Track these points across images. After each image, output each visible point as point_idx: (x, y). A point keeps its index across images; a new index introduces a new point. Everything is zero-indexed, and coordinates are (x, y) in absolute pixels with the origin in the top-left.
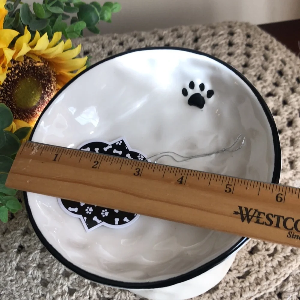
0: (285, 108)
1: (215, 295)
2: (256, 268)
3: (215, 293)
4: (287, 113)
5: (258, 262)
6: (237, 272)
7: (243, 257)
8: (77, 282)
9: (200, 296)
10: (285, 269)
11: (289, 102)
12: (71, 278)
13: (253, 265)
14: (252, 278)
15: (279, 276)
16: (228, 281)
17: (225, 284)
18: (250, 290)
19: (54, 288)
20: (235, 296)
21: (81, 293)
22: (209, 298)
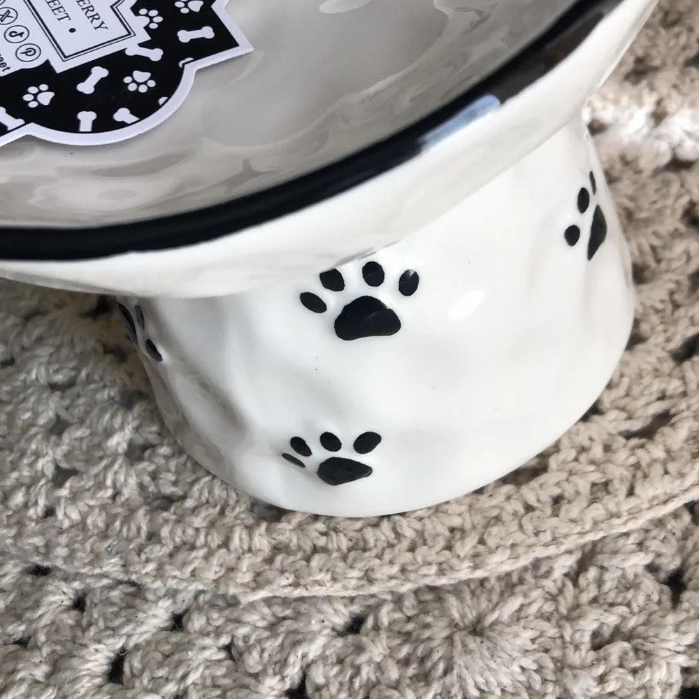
1: (533, 490)
3: (534, 484)
6: (624, 415)
7: (649, 368)
8: (84, 447)
9: (480, 491)
12: (66, 438)
13: (684, 394)
16: (586, 443)
17: (573, 454)
18: (666, 473)
19: (12, 462)
20: (608, 493)
21: (89, 479)
22: (508, 498)
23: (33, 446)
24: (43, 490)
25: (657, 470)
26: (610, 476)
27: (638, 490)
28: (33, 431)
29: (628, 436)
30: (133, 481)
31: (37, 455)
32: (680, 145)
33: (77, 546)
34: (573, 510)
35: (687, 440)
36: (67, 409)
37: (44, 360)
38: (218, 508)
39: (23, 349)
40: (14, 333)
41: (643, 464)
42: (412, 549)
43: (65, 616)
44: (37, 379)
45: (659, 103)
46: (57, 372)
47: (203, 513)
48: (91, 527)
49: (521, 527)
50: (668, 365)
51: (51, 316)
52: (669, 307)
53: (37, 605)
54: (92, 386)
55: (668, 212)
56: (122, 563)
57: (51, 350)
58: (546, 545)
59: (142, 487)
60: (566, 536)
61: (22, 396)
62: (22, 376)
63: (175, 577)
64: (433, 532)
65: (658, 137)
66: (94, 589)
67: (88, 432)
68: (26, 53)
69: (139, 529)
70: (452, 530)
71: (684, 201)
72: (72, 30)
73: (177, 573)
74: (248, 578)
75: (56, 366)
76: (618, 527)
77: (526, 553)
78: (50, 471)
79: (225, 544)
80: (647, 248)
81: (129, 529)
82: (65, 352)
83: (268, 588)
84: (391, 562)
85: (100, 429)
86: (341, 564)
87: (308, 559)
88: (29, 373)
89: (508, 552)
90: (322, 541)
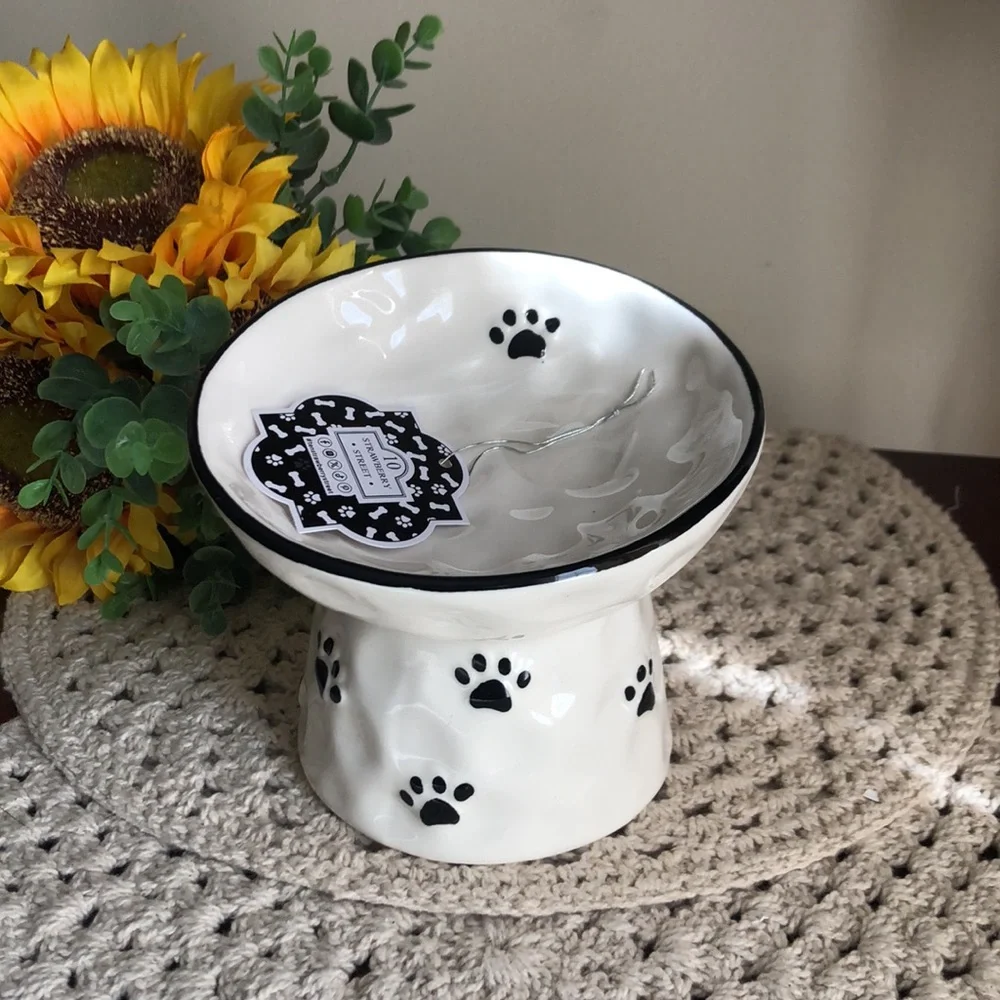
0: (880, 589)
1: (567, 869)
2: (693, 841)
3: (568, 866)
4: (881, 599)
5: (701, 832)
6: (642, 840)
7: (667, 815)
8: (231, 776)
9: (529, 863)
10: (767, 859)
11: (893, 580)
12: (218, 767)
13: (686, 836)
14: (674, 859)
15: (745, 869)
16: (610, 849)
17: (600, 854)
18: (660, 877)
19: (170, 773)
20: (617, 881)
21: (232, 797)
22: (547, 872)
23: (191, 765)
24: (194, 797)
25: (655, 874)
26: (620, 872)
27: (637, 883)
28: (192, 755)
29: (640, 852)
30: (266, 806)
31: (193, 772)
32: (729, 685)
33: (213, 838)
34: (590, 887)
35: (680, 864)
36: (222, 748)
37: (210, 711)
38: (330, 836)
39: (192, 700)
40: (188, 687)
41: (645, 871)
42: (471, 888)
43: (191, 885)
44: (200, 723)
45: (722, 656)
46: (218, 721)
47: (318, 837)
48: (226, 829)
49: (551, 890)
50: (680, 816)
51: (220, 683)
52: (691, 782)
53: (169, 873)
54: (246, 737)
55: (707, 724)
56: (247, 856)
57: (216, 706)
58: (566, 904)
59: (272, 812)
60: (581, 901)
61: (186, 731)
62: (189, 718)
63: (288, 871)
64: (488, 880)
65: (716, 677)
66: (217, 872)
67: (237, 767)
68: (344, 487)
69: (264, 839)
70: (503, 884)
71: (722, 720)
72: (371, 484)
73: (291, 869)
74: (345, 882)
75: (219, 717)
76: (619, 903)
77: (551, 905)
78: (200, 786)
79: (332, 858)
80: (686, 743)
81: (257, 836)
82: (228, 709)
83: (358, 891)
84: (454, 893)
85: (247, 766)
86: (417, 887)
87: (392, 881)
88: (195, 716)
89: (539, 903)
90: (405, 871)
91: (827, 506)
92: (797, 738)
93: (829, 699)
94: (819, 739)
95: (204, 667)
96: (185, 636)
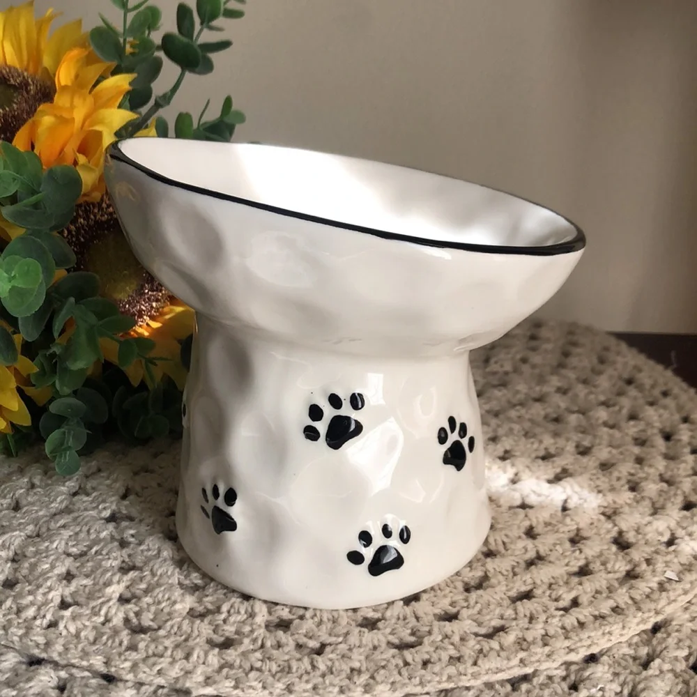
0: (632, 423)
1: (412, 653)
2: (524, 623)
4: (635, 430)
5: (528, 615)
6: (476, 624)
8: (87, 591)
10: (592, 634)
11: (641, 416)
12: (74, 584)
13: (516, 619)
14: (509, 639)
15: (575, 643)
16: (449, 633)
17: (440, 638)
18: (499, 656)
19: (29, 591)
20: (459, 662)
21: (88, 609)
22: (393, 657)
23: (49, 584)
24: (52, 610)
25: (494, 653)
26: (462, 654)
27: (480, 662)
28: (49, 575)
29: (476, 635)
30: (121, 615)
31: (50, 589)
32: (527, 496)
33: (72, 646)
34: (437, 668)
35: (515, 643)
36: (78, 568)
37: (66, 537)
38: (183, 637)
39: (49, 529)
41: (484, 651)
42: (323, 676)
43: (50, 690)
44: (56, 548)
45: (516, 474)
46: (73, 546)
47: (172, 639)
48: (83, 638)
49: (400, 673)
50: (507, 602)
51: (74, 515)
52: (511, 574)
53: (29, 680)
54: (100, 557)
55: (515, 527)
56: (105, 660)
57: (72, 533)
58: (415, 686)
59: (127, 621)
60: (429, 682)
61: (44, 555)
62: (46, 544)
63: (144, 672)
64: (339, 668)
65: (514, 490)
66: (76, 677)
67: (92, 582)
69: (120, 644)
70: (352, 670)
71: (527, 524)
73: (147, 670)
74: (201, 679)
75: (74, 543)
76: (465, 682)
77: (402, 688)
78: (57, 601)
79: (187, 657)
80: (500, 543)
81: (113, 642)
82: (82, 535)
83: (214, 686)
84: (307, 682)
85: (101, 582)
86: (271, 679)
87: (247, 674)
88: (52, 542)
89: (389, 686)
90: (258, 664)
91: (574, 368)
92: (596, 534)
93: (615, 502)
94: (614, 533)
95: (59, 503)
96: (41, 480)
